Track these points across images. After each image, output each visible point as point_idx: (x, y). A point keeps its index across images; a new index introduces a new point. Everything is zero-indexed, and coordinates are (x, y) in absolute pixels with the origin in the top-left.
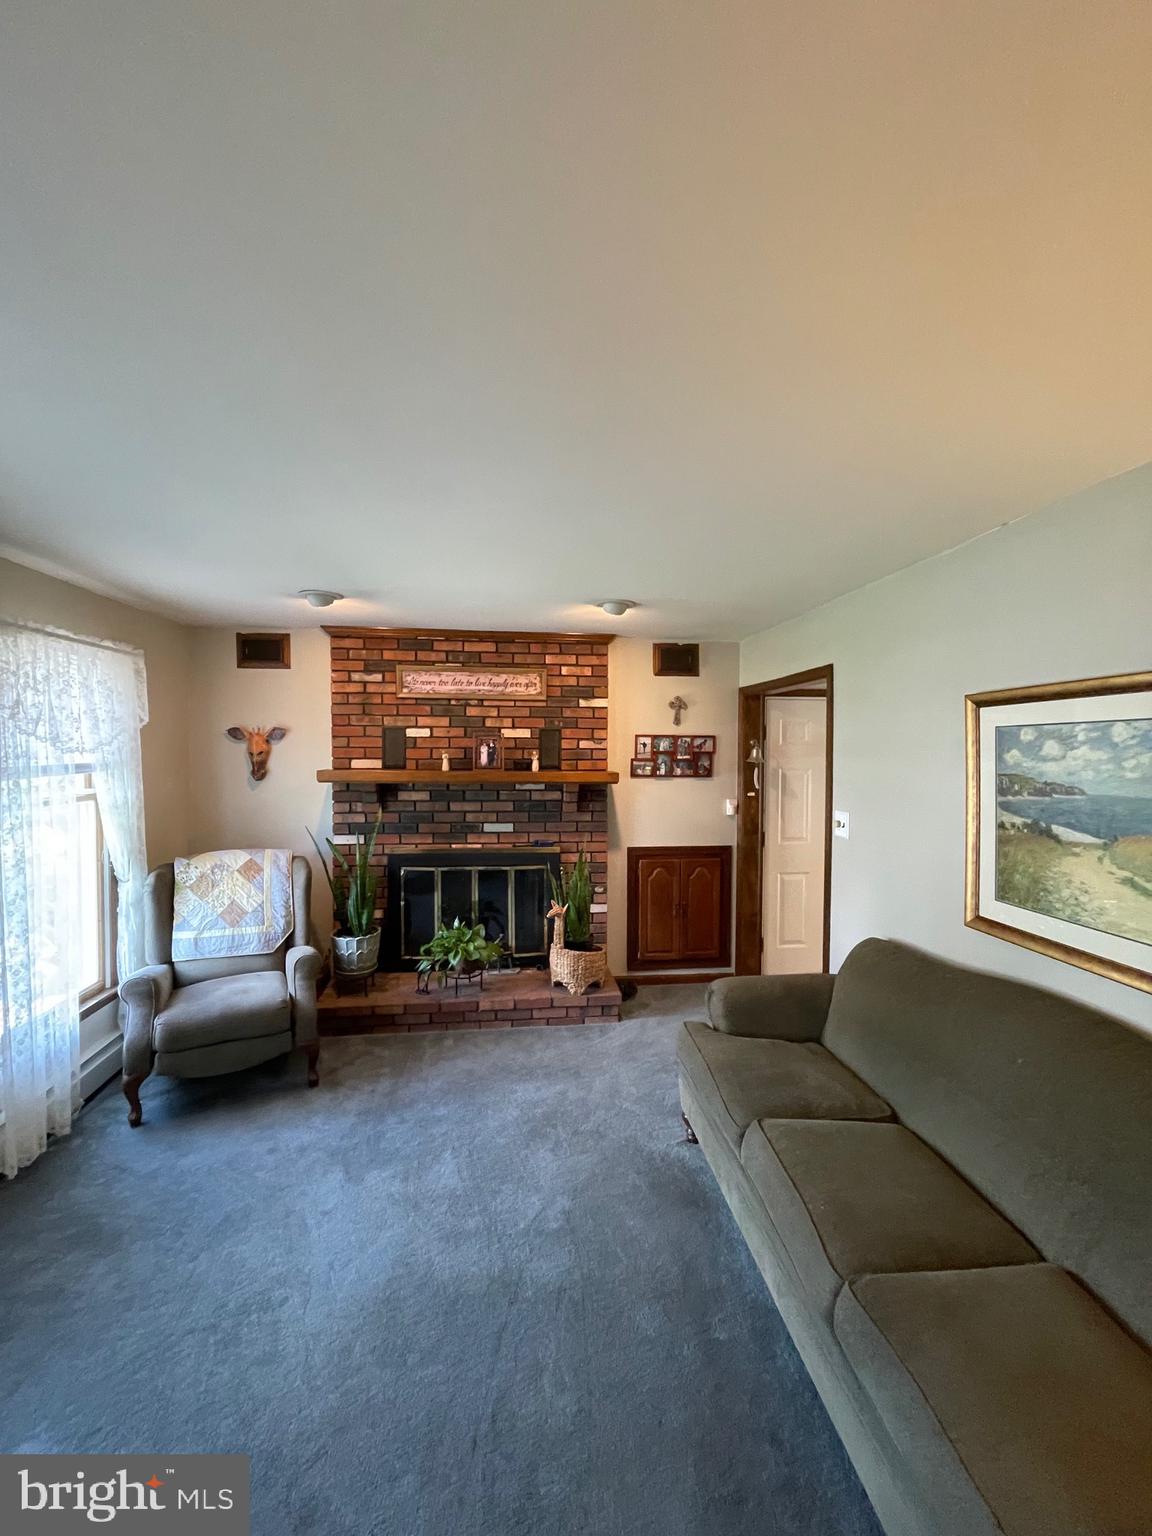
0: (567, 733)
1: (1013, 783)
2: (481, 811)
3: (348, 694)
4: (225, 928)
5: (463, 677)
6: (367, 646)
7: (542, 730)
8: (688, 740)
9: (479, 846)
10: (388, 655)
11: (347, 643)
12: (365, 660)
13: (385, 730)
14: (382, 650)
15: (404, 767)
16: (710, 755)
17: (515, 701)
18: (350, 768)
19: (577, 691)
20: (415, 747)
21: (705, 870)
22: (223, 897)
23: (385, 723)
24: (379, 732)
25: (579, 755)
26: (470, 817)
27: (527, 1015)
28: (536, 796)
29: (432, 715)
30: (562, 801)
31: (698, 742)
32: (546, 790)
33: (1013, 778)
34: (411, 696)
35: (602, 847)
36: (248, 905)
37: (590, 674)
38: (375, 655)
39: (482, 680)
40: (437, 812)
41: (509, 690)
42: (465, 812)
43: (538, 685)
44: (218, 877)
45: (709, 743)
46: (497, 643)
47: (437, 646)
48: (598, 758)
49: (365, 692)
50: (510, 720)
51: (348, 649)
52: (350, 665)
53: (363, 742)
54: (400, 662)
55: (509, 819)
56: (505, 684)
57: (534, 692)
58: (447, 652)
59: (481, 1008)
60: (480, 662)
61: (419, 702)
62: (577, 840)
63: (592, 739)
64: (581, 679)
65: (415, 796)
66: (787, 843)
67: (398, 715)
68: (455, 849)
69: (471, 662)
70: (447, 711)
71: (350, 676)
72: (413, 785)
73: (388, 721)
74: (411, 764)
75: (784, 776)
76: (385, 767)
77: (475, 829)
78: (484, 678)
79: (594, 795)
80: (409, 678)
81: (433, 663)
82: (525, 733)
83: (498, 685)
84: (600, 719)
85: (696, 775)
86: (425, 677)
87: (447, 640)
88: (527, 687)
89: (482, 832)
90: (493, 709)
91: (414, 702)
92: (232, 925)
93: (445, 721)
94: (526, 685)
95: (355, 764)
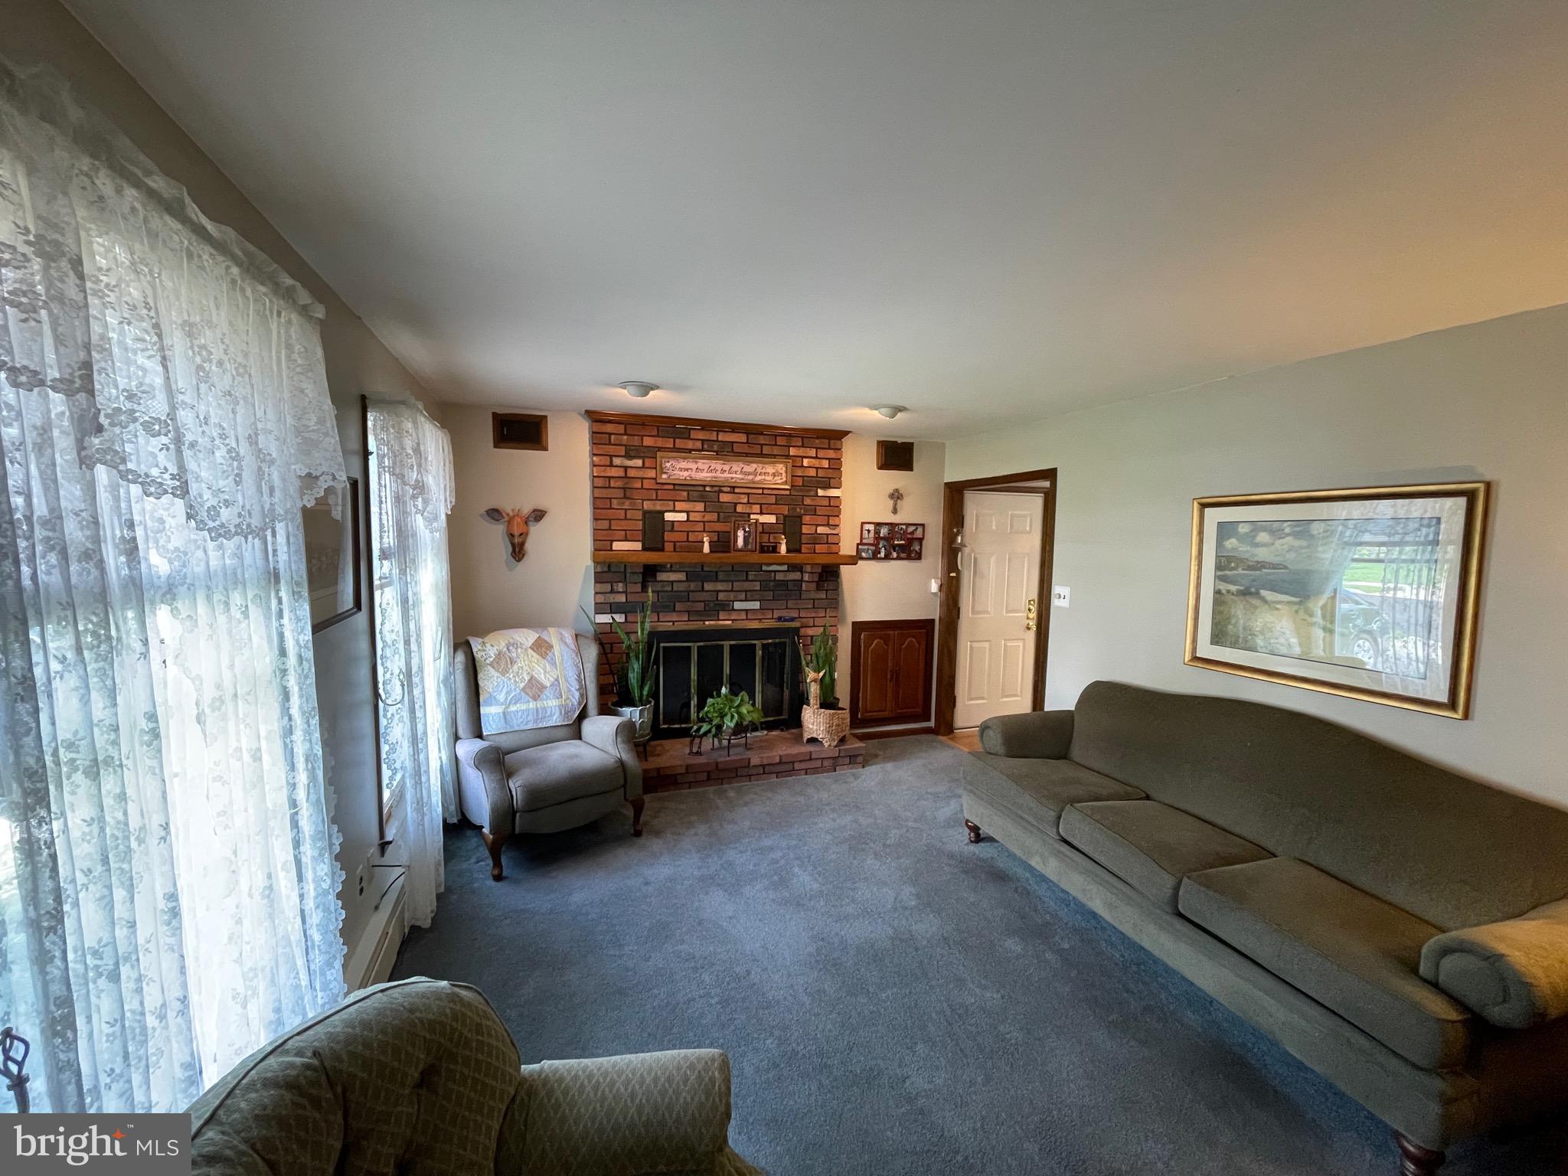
0: (806, 519)
1: (1230, 562)
2: (732, 591)
3: (610, 477)
4: (529, 702)
5: (717, 465)
6: (628, 432)
7: (785, 517)
8: (904, 527)
9: (730, 622)
10: (648, 441)
11: (609, 428)
12: (625, 445)
13: (645, 513)
14: (642, 436)
15: (662, 550)
16: (921, 540)
17: (763, 489)
18: (611, 550)
19: (818, 481)
20: (672, 530)
21: (914, 640)
22: (522, 673)
23: (646, 507)
24: (639, 515)
25: (816, 539)
26: (721, 596)
27: (789, 767)
28: (780, 576)
29: (688, 500)
30: (802, 580)
31: (911, 529)
32: (788, 571)
33: (1229, 559)
34: (669, 481)
35: (832, 621)
36: (546, 680)
37: (827, 466)
38: (636, 441)
39: (734, 469)
40: (692, 591)
41: (759, 478)
42: (718, 591)
43: (784, 475)
44: (514, 655)
45: (920, 530)
46: (748, 434)
47: (693, 435)
48: (832, 541)
49: (626, 477)
50: (758, 506)
51: (610, 434)
52: (611, 449)
53: (624, 525)
54: (660, 449)
55: (757, 597)
56: (755, 473)
57: (779, 482)
58: (703, 441)
59: (752, 763)
60: (732, 451)
61: (676, 487)
62: (814, 615)
63: (828, 525)
64: (819, 470)
65: (673, 577)
66: (977, 616)
67: (657, 499)
68: (710, 625)
69: (725, 452)
70: (702, 496)
71: (611, 461)
72: (671, 566)
73: (647, 505)
74: (668, 546)
75: (975, 559)
76: (644, 549)
77: (726, 607)
78: (737, 466)
79: (829, 575)
80: (668, 465)
81: (690, 451)
82: (772, 519)
83: (749, 474)
84: (833, 508)
85: (909, 558)
86: (684, 464)
87: (702, 429)
88: (775, 476)
89: (733, 610)
90: (743, 496)
91: (671, 487)
92: (535, 698)
93: (700, 506)
94: (773, 475)
95: (616, 546)
